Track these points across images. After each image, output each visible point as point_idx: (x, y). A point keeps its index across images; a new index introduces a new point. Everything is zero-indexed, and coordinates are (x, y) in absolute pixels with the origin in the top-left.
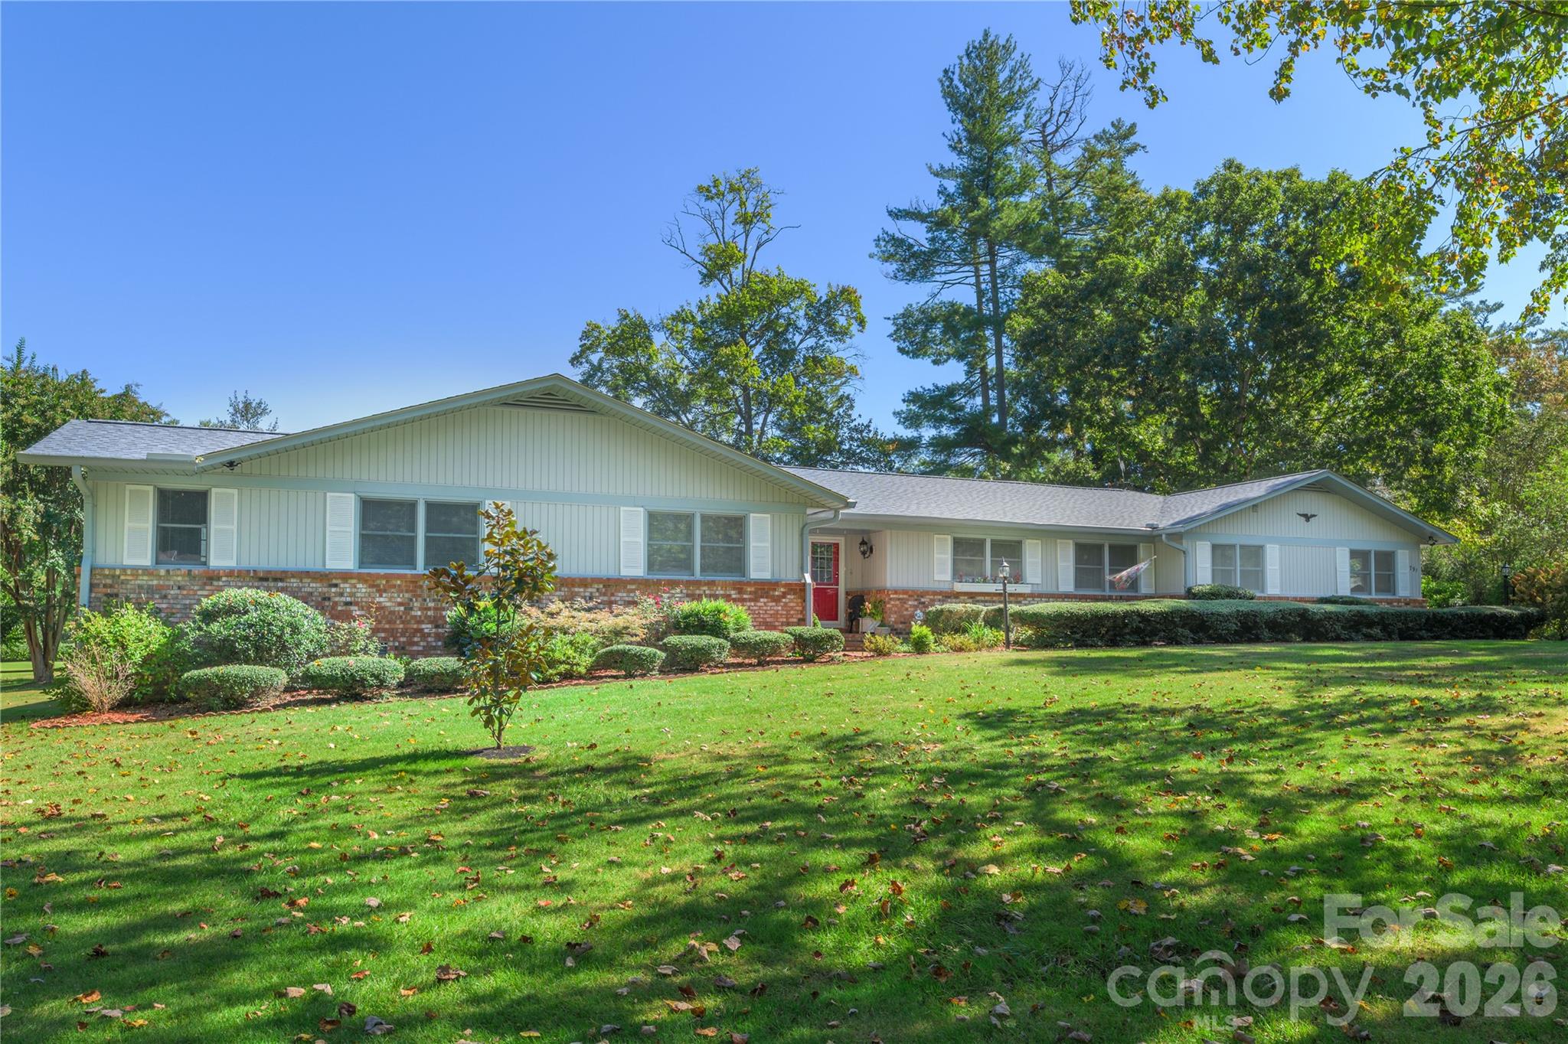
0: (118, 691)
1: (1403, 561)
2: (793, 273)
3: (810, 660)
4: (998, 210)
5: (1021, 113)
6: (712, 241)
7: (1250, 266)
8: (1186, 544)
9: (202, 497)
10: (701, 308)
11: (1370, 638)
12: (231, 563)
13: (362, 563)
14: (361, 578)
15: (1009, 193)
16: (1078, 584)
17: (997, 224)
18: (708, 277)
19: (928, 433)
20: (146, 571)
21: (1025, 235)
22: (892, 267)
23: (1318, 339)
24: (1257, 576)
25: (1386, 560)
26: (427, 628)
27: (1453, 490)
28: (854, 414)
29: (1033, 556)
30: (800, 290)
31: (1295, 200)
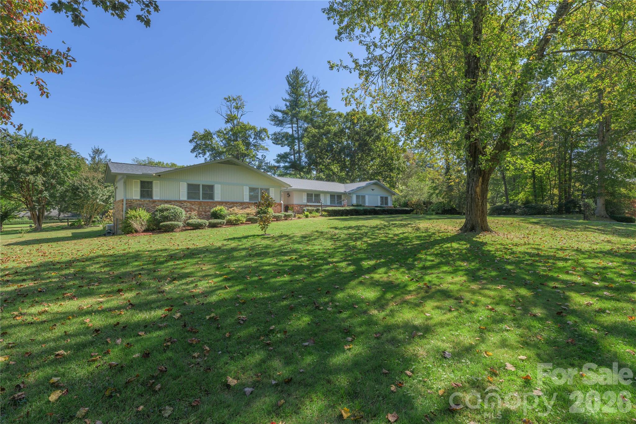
0: (143, 228)
1: (389, 198)
2: (252, 124)
3: (286, 220)
4: (299, 112)
5: (305, 88)
6: (229, 113)
7: (357, 133)
8: (351, 195)
9: (151, 183)
10: (225, 130)
11: (385, 214)
12: (158, 198)
13: (188, 198)
14: (188, 202)
15: (302, 107)
16: (331, 203)
17: (300, 115)
18: (227, 122)
19: (282, 165)
20: (139, 200)
21: (306, 118)
22: (273, 123)
23: (370, 150)
24: (364, 202)
25: (386, 198)
26: (203, 213)
27: (396, 183)
28: (266, 160)
29: (322, 197)
30: (253, 128)
31: (366, 119)
